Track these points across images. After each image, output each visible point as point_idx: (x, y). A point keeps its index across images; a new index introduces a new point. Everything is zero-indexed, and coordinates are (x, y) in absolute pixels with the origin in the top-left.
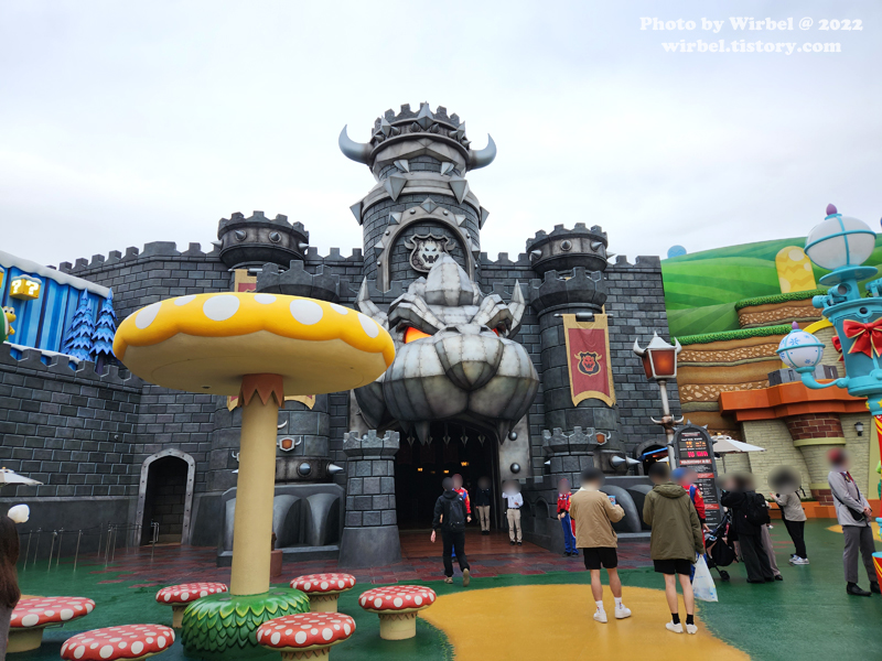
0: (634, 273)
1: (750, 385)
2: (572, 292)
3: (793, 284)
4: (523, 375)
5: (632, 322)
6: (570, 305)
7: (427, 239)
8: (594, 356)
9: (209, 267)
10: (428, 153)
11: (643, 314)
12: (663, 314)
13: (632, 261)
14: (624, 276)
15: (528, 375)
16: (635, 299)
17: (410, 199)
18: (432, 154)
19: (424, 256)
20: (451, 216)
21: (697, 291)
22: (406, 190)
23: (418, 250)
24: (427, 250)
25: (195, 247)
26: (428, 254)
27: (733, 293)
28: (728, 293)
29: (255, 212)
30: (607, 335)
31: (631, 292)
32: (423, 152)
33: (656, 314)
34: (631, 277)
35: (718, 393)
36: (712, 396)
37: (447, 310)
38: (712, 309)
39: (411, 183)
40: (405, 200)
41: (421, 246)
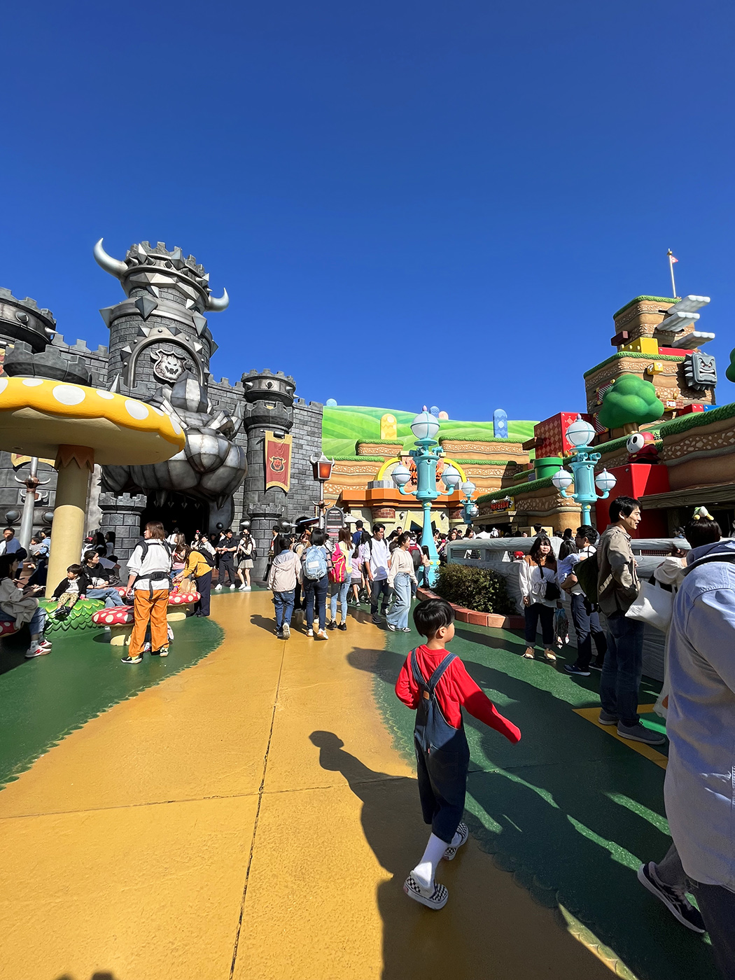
0: (308, 411)
1: (358, 487)
2: (273, 418)
3: (386, 435)
4: (241, 468)
5: (302, 442)
6: (271, 425)
7: (170, 355)
8: (282, 460)
10: (177, 288)
11: (309, 438)
12: (320, 440)
14: (302, 412)
15: (244, 468)
17: (159, 320)
18: (180, 290)
19: (166, 367)
20: (191, 342)
21: (339, 429)
22: (155, 312)
23: (161, 362)
24: (169, 363)
26: (169, 366)
27: (357, 434)
28: (354, 434)
30: (291, 449)
31: (305, 423)
32: (172, 286)
35: (341, 490)
36: (337, 491)
37: (188, 414)
38: (346, 441)
39: (160, 308)
40: (155, 319)
41: (165, 360)
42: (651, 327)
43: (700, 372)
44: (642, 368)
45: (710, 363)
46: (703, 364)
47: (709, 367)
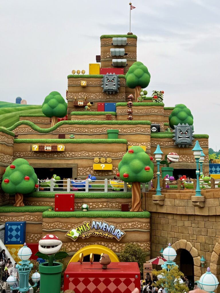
42: (106, 54)
43: (106, 85)
44: (79, 83)
45: (113, 79)
46: (108, 81)
47: (112, 82)
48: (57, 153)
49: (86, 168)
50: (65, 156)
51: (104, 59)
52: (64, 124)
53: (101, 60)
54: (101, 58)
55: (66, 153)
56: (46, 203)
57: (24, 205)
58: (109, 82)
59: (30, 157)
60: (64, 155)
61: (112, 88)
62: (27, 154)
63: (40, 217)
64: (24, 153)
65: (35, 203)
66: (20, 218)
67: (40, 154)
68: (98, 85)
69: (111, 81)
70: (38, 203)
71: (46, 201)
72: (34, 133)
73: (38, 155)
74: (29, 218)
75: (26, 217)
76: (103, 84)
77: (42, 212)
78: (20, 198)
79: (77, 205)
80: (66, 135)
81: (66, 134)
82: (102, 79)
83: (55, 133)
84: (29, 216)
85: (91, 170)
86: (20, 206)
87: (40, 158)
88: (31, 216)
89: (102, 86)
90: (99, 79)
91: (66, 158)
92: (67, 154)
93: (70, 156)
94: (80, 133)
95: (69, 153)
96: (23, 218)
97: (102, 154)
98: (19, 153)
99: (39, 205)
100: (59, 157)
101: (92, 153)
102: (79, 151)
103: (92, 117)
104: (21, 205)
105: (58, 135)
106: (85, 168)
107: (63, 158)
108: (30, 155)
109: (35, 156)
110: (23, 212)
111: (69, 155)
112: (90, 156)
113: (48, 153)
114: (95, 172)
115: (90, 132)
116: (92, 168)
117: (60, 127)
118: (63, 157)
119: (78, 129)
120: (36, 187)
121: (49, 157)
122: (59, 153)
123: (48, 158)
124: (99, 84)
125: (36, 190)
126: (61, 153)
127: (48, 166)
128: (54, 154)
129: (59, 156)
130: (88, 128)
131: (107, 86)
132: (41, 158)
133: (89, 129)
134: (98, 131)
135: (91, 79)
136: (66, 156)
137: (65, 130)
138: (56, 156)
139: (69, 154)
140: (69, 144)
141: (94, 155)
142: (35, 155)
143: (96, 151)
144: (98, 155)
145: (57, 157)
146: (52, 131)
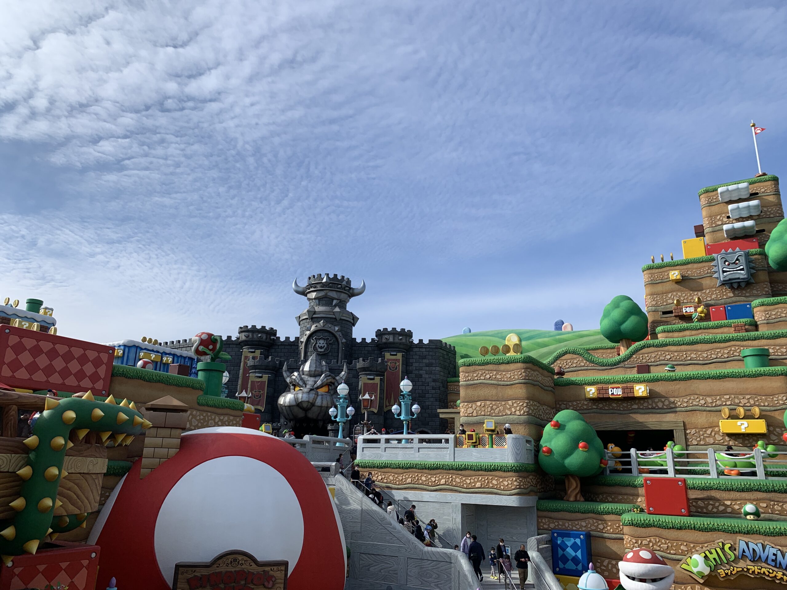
0: (426, 348)
2: (367, 368)
4: (323, 405)
6: (367, 372)
7: (320, 339)
9: (235, 346)
10: (327, 296)
13: (426, 342)
14: (421, 350)
15: (326, 406)
16: (424, 361)
17: (316, 319)
18: (329, 297)
19: (319, 346)
20: (333, 327)
22: (314, 316)
23: (316, 343)
24: (320, 343)
25: (229, 337)
26: (320, 345)
29: (252, 326)
32: (325, 296)
33: (434, 368)
34: (424, 350)
37: (309, 379)
39: (317, 313)
40: (314, 320)
41: (318, 342)
42: (713, 219)
43: (724, 272)
44: (666, 277)
45: (737, 259)
46: (727, 263)
47: (737, 264)
48: (637, 402)
49: (704, 430)
50: (654, 406)
51: (711, 229)
52: (643, 347)
53: (705, 231)
54: (704, 228)
55: (656, 400)
56: (625, 497)
57: (582, 499)
58: (729, 265)
59: (586, 409)
60: (652, 405)
61: (737, 276)
62: (580, 405)
63: (617, 525)
64: (575, 403)
65: (605, 496)
66: (578, 524)
67: (604, 404)
68: (706, 275)
69: (734, 263)
70: (611, 498)
71: (627, 494)
72: (589, 368)
73: (601, 405)
74: (595, 526)
75: (589, 523)
76: (716, 272)
77: (620, 515)
78: (574, 484)
79: (694, 504)
80: (652, 368)
81: (652, 366)
82: (713, 263)
83: (630, 366)
84: (595, 521)
85: (715, 434)
86: (576, 500)
87: (604, 411)
88: (600, 522)
89: (715, 275)
90: (707, 264)
91: (658, 411)
92: (658, 402)
93: (666, 406)
94: (682, 361)
95: (663, 400)
96: (584, 524)
97: (737, 401)
98: (565, 403)
99: (613, 502)
100: (643, 409)
101: (712, 399)
102: (684, 395)
103: (702, 333)
104: (578, 499)
105: (636, 369)
106: (702, 431)
107: (649, 411)
108: (585, 407)
109: (595, 409)
110: (582, 513)
111: (664, 405)
112: (710, 405)
113: (620, 402)
114: (727, 438)
115: (701, 359)
116: (716, 429)
117: (638, 353)
118: (652, 409)
119: (676, 354)
120: (602, 465)
121: (622, 409)
122: (642, 402)
123: (622, 412)
124: (707, 273)
125: (603, 471)
126: (646, 400)
127: (624, 427)
128: (631, 403)
129: (641, 407)
130: (697, 351)
131: (725, 274)
132: (607, 412)
133: (699, 353)
134: (720, 355)
135: (689, 266)
136: (657, 406)
137: (648, 358)
138: (635, 406)
139: (663, 402)
140: (660, 382)
141: (718, 403)
142: (594, 407)
143: (722, 395)
144: (728, 403)
145: (639, 408)
146: (623, 362)
